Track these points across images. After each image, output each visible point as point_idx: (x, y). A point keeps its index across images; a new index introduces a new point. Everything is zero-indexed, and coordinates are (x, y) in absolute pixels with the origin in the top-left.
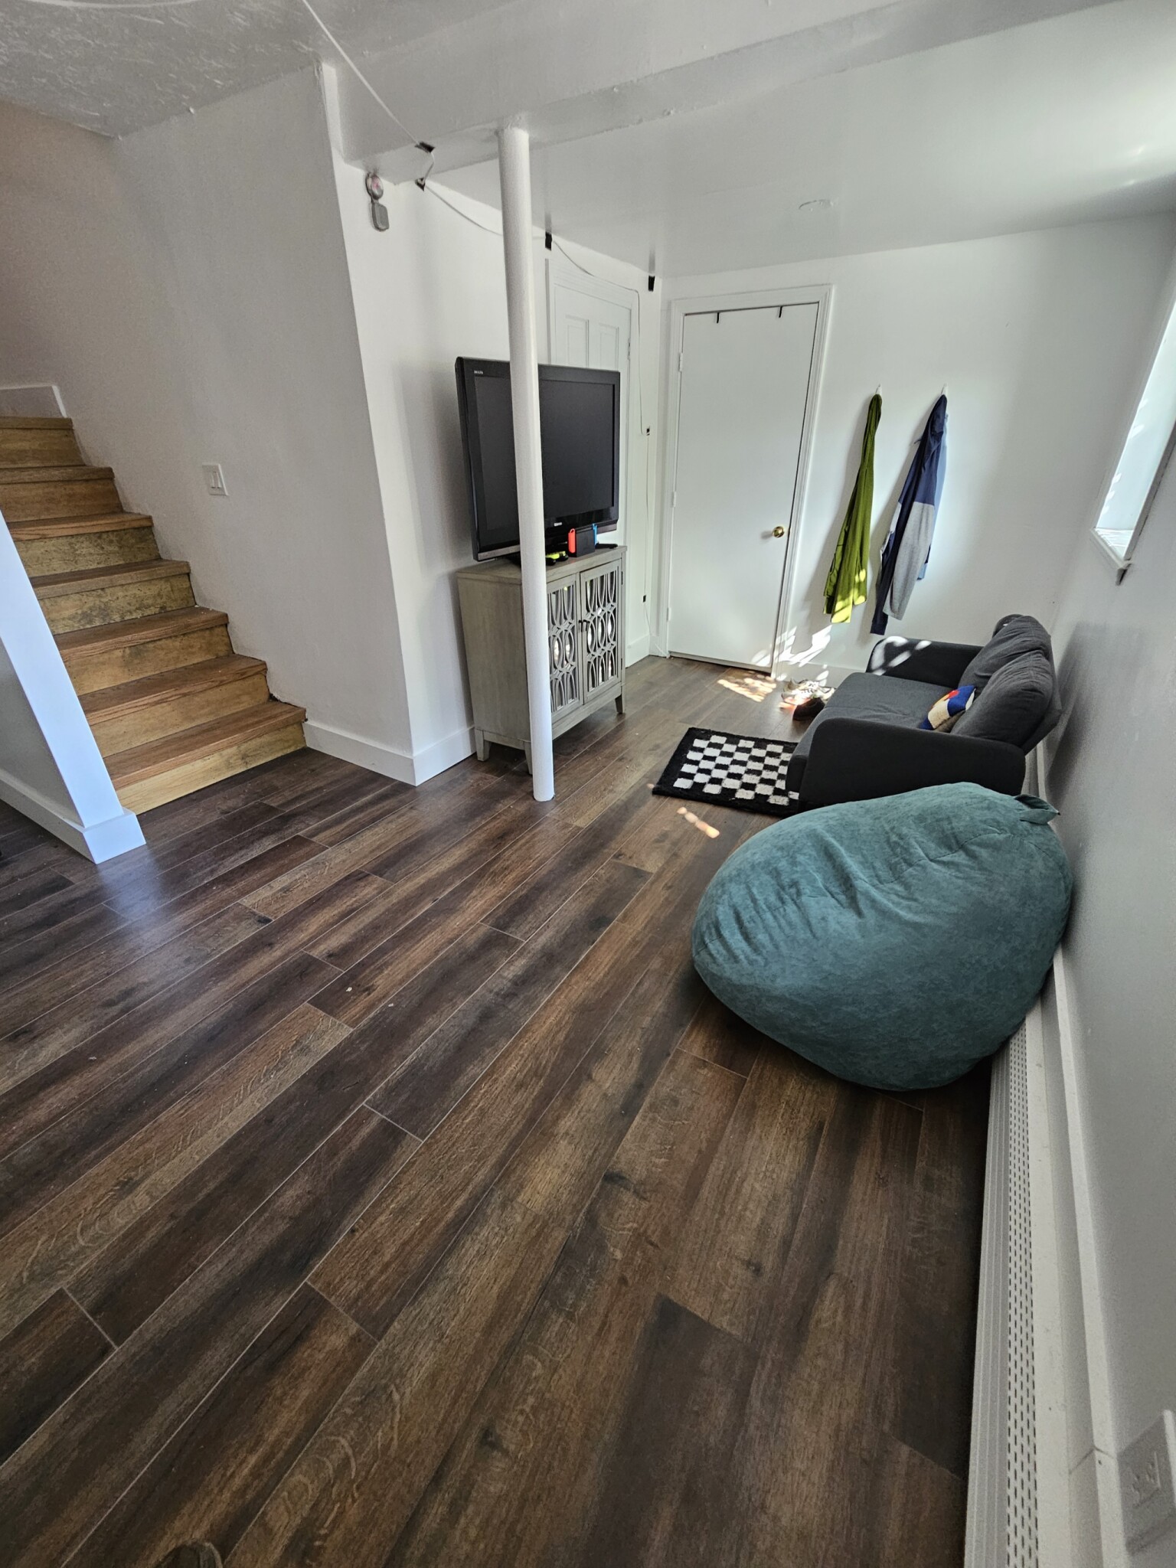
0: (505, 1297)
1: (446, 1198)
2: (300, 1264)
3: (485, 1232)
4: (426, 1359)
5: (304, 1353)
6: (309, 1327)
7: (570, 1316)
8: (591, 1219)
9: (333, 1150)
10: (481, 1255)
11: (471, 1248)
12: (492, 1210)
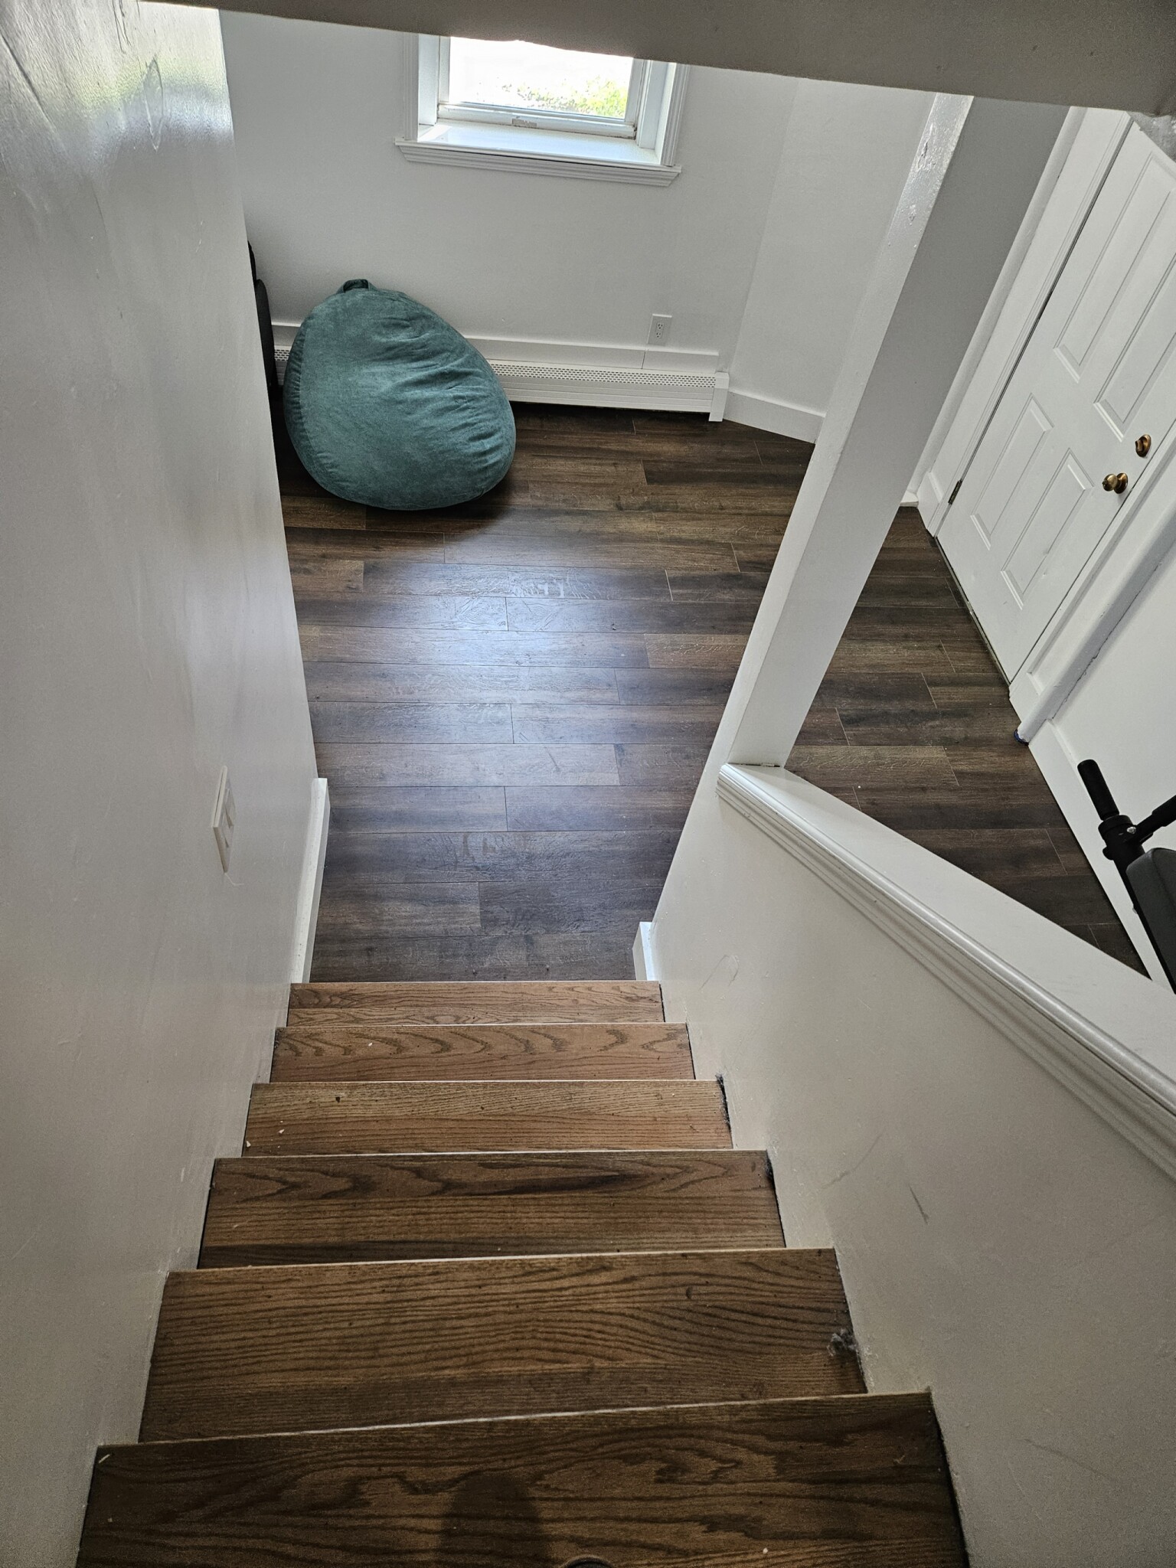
0: (688, 520)
1: (678, 552)
2: (737, 577)
3: (675, 534)
4: (723, 530)
5: (753, 559)
6: (748, 562)
7: (676, 502)
8: (641, 508)
9: (700, 596)
10: (684, 532)
11: (684, 536)
12: (668, 535)
